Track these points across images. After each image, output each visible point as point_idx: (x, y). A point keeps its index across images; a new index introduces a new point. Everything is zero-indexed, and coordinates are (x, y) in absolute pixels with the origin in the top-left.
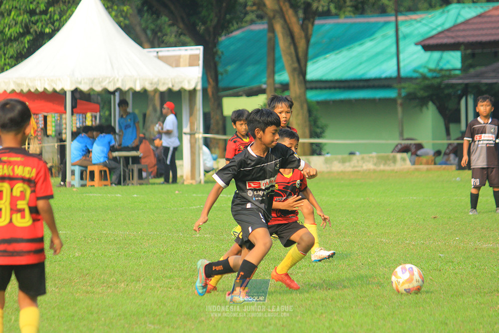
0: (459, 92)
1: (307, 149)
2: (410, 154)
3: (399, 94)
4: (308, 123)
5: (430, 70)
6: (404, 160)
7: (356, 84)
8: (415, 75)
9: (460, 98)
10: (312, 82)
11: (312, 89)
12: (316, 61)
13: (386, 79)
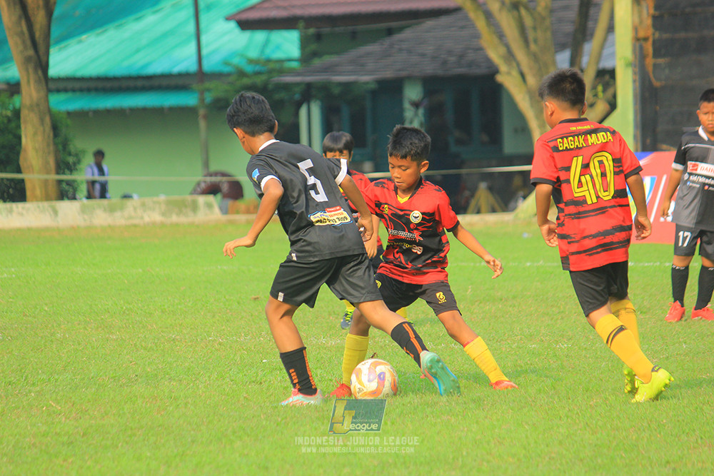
0: (297, 97)
1: (53, 190)
2: (219, 196)
3: (202, 100)
4: (52, 148)
5: (251, 61)
6: (209, 206)
7: (131, 84)
8: (226, 69)
9: (299, 105)
10: (59, 79)
11: (58, 91)
12: (65, 47)
13: (180, 75)
